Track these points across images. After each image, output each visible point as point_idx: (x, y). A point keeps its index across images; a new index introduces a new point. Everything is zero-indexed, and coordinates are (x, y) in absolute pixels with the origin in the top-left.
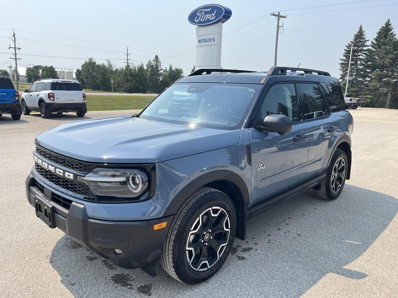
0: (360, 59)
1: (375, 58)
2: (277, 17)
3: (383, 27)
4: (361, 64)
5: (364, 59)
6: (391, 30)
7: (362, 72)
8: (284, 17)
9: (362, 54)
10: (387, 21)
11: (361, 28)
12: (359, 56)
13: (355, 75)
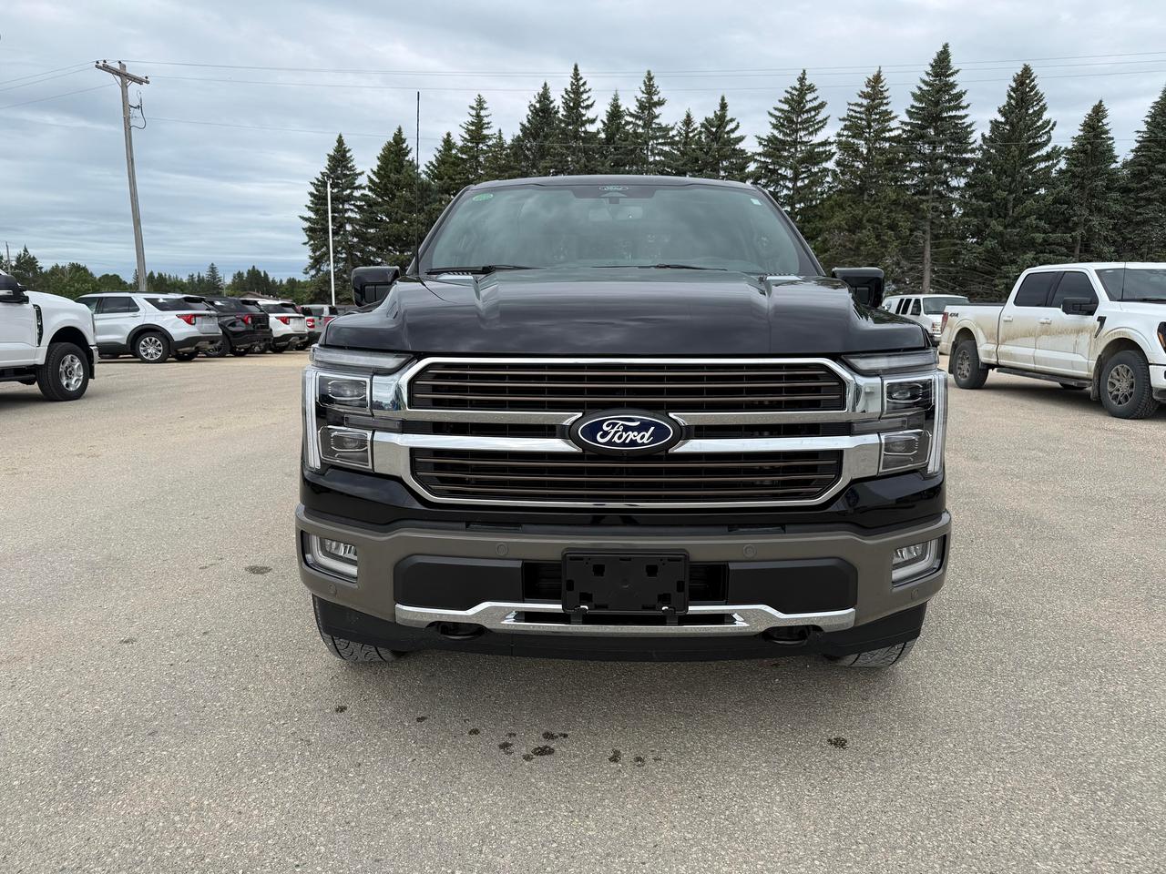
0: (350, 220)
1: (381, 218)
2: (118, 78)
3: (389, 143)
4: (354, 234)
5: (360, 220)
6: (407, 154)
7: (359, 254)
8: (140, 81)
9: (352, 207)
10: (396, 131)
11: (340, 141)
12: (346, 210)
13: (343, 259)
